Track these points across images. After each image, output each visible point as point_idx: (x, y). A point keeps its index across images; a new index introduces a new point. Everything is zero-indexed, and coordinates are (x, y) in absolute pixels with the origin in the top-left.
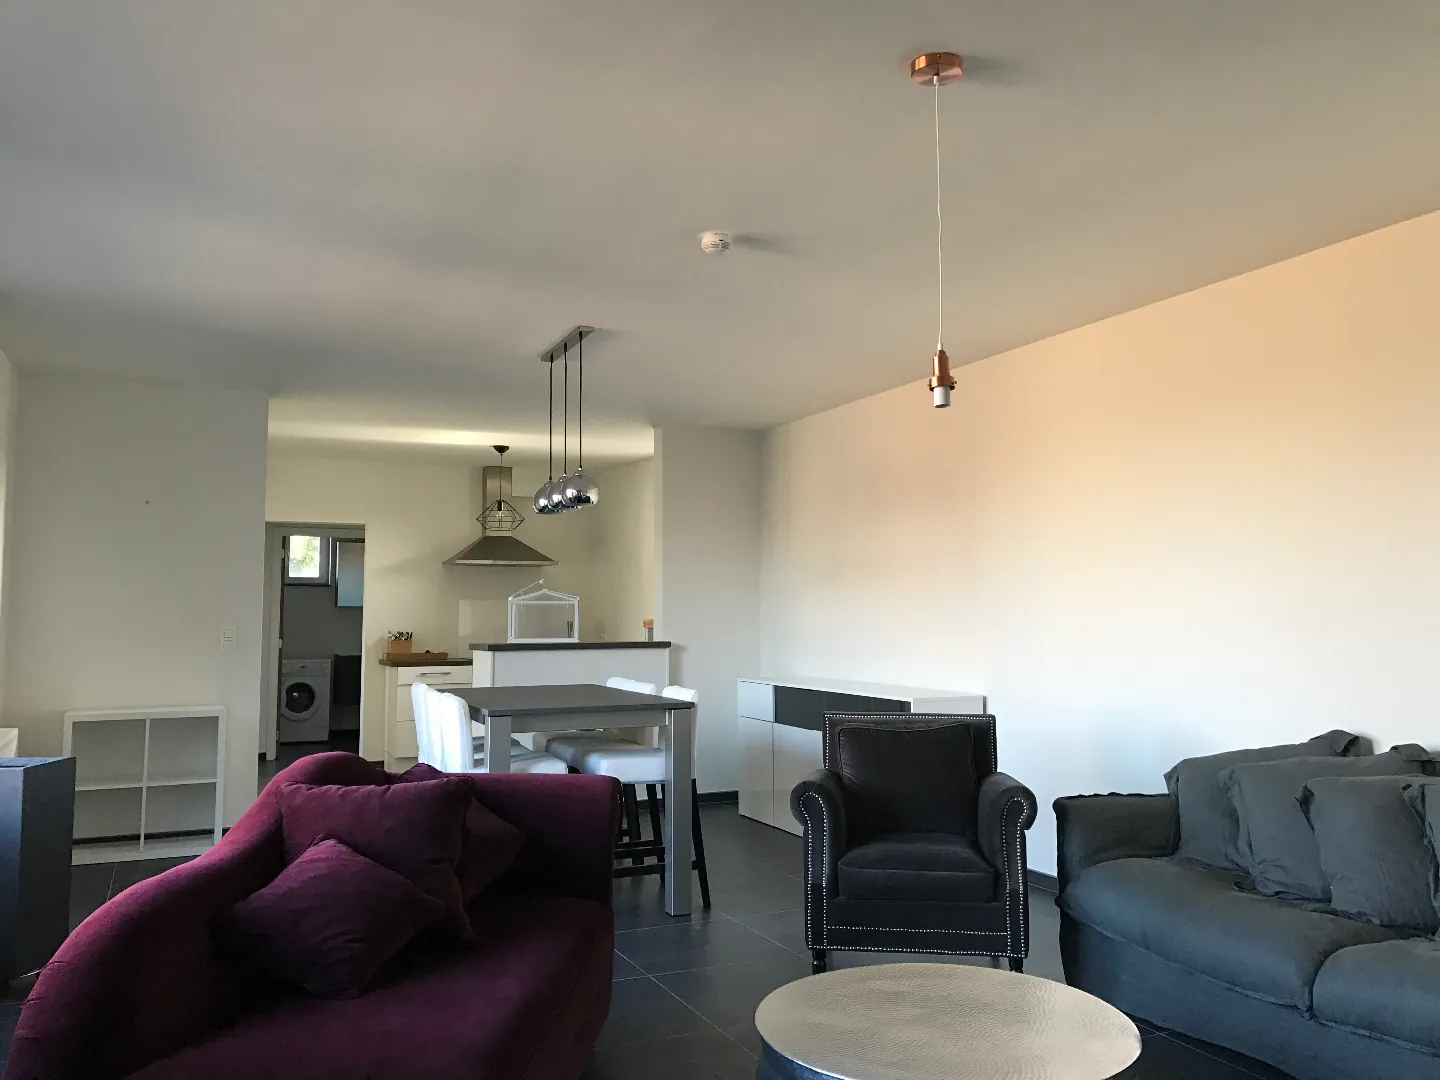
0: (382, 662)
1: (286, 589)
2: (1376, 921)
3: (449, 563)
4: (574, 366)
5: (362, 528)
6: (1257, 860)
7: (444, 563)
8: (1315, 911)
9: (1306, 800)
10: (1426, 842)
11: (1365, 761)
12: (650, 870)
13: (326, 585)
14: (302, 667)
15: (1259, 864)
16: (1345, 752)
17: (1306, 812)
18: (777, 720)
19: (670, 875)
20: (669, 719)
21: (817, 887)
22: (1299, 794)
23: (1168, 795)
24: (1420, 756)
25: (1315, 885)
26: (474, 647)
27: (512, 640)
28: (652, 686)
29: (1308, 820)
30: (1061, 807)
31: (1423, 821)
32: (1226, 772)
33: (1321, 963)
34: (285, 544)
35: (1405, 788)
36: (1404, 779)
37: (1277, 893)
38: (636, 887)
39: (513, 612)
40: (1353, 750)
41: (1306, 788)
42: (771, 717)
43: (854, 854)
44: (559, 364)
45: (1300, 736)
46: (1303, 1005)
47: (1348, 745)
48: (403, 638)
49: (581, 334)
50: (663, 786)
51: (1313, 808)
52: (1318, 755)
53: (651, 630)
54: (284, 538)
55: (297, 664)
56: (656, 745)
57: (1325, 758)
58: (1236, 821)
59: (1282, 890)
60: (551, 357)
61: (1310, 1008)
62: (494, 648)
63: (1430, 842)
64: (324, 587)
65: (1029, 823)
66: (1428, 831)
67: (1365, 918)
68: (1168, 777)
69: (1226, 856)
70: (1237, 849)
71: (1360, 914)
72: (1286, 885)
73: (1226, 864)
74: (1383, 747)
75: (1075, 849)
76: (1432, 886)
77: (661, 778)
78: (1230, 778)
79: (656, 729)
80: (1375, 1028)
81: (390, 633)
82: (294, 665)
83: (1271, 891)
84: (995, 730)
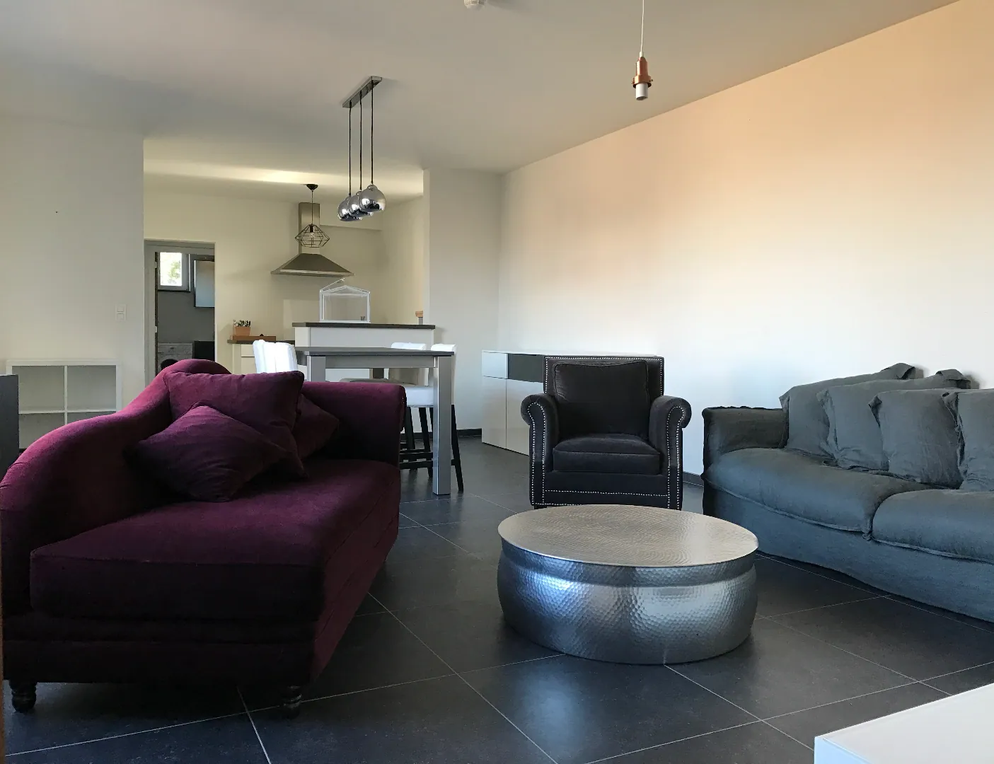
0: (229, 342)
1: (159, 294)
2: (918, 480)
3: (276, 273)
4: (367, 112)
5: (211, 247)
6: (840, 448)
7: (272, 273)
8: (877, 474)
9: (876, 406)
10: (956, 429)
11: (917, 381)
12: (422, 465)
13: (187, 291)
14: (172, 348)
15: (841, 450)
16: (905, 377)
17: (876, 415)
18: (509, 377)
19: (436, 470)
20: (436, 363)
21: (538, 465)
22: (872, 401)
23: (782, 409)
24: (957, 377)
25: (879, 460)
26: (295, 325)
27: (322, 321)
28: (424, 345)
29: (877, 419)
30: (708, 414)
31: (956, 417)
32: (823, 392)
33: (880, 504)
34: (157, 259)
35: (944, 395)
36: (945, 390)
37: (852, 467)
38: (413, 476)
39: (324, 300)
40: (911, 376)
41: (877, 397)
42: (505, 375)
43: (564, 443)
44: (356, 109)
45: (875, 368)
46: (865, 529)
47: (909, 372)
48: (244, 325)
49: (373, 84)
50: (431, 410)
51: (881, 410)
52: (888, 379)
53: (421, 318)
54: (156, 253)
55: (168, 346)
56: (426, 383)
57: (890, 381)
58: (827, 424)
59: (855, 465)
60: (350, 104)
61: (870, 532)
62: (309, 325)
63: (959, 429)
64: (187, 293)
65: (685, 423)
66: (959, 423)
67: (911, 478)
68: (782, 399)
69: (819, 447)
70: (827, 443)
71: (908, 476)
72: (858, 462)
73: (818, 452)
74: (931, 372)
75: (716, 441)
76: (959, 456)
77: (430, 403)
78: (826, 395)
79: (427, 370)
80: (914, 544)
81: (235, 321)
82: (165, 347)
83: (848, 466)
84: (663, 367)
